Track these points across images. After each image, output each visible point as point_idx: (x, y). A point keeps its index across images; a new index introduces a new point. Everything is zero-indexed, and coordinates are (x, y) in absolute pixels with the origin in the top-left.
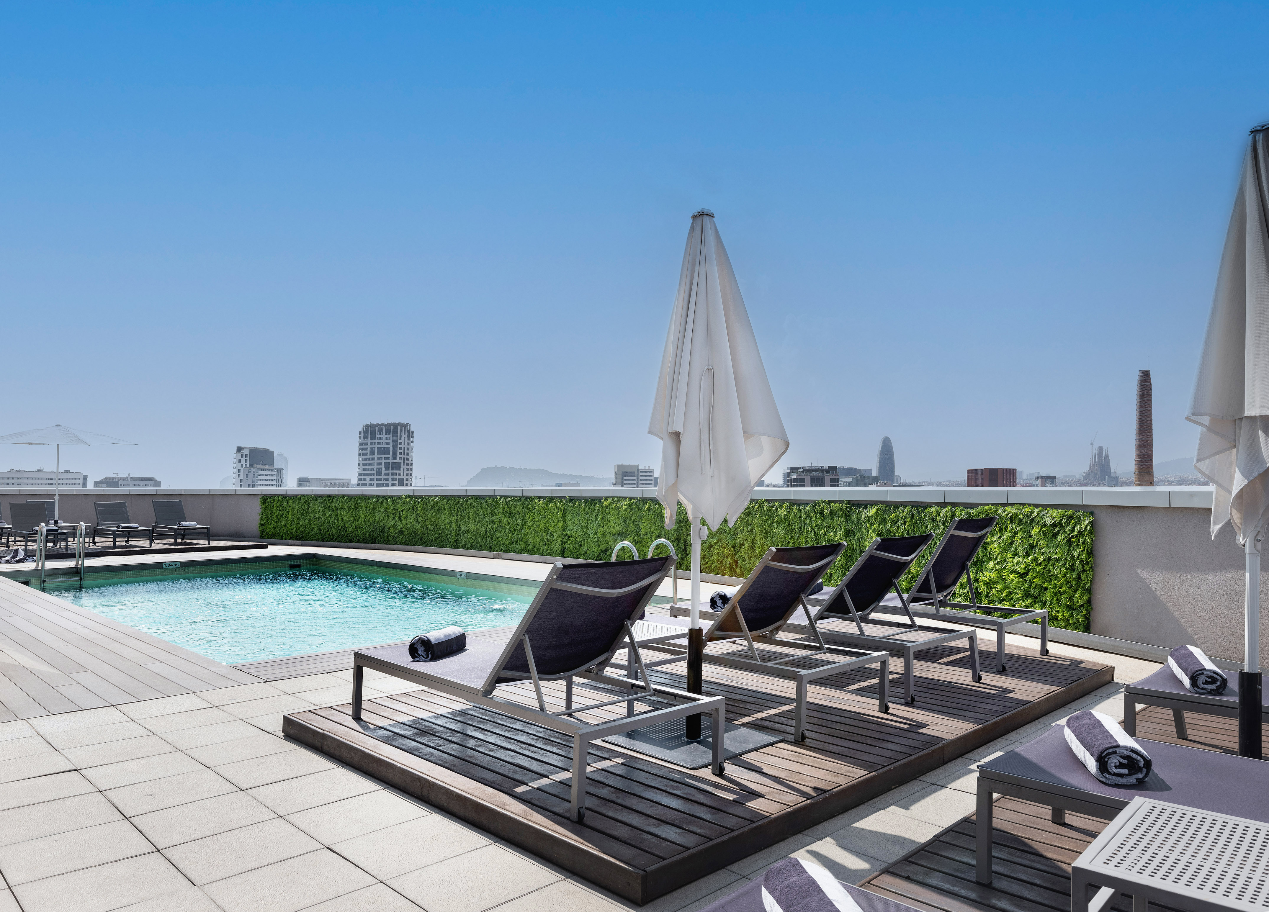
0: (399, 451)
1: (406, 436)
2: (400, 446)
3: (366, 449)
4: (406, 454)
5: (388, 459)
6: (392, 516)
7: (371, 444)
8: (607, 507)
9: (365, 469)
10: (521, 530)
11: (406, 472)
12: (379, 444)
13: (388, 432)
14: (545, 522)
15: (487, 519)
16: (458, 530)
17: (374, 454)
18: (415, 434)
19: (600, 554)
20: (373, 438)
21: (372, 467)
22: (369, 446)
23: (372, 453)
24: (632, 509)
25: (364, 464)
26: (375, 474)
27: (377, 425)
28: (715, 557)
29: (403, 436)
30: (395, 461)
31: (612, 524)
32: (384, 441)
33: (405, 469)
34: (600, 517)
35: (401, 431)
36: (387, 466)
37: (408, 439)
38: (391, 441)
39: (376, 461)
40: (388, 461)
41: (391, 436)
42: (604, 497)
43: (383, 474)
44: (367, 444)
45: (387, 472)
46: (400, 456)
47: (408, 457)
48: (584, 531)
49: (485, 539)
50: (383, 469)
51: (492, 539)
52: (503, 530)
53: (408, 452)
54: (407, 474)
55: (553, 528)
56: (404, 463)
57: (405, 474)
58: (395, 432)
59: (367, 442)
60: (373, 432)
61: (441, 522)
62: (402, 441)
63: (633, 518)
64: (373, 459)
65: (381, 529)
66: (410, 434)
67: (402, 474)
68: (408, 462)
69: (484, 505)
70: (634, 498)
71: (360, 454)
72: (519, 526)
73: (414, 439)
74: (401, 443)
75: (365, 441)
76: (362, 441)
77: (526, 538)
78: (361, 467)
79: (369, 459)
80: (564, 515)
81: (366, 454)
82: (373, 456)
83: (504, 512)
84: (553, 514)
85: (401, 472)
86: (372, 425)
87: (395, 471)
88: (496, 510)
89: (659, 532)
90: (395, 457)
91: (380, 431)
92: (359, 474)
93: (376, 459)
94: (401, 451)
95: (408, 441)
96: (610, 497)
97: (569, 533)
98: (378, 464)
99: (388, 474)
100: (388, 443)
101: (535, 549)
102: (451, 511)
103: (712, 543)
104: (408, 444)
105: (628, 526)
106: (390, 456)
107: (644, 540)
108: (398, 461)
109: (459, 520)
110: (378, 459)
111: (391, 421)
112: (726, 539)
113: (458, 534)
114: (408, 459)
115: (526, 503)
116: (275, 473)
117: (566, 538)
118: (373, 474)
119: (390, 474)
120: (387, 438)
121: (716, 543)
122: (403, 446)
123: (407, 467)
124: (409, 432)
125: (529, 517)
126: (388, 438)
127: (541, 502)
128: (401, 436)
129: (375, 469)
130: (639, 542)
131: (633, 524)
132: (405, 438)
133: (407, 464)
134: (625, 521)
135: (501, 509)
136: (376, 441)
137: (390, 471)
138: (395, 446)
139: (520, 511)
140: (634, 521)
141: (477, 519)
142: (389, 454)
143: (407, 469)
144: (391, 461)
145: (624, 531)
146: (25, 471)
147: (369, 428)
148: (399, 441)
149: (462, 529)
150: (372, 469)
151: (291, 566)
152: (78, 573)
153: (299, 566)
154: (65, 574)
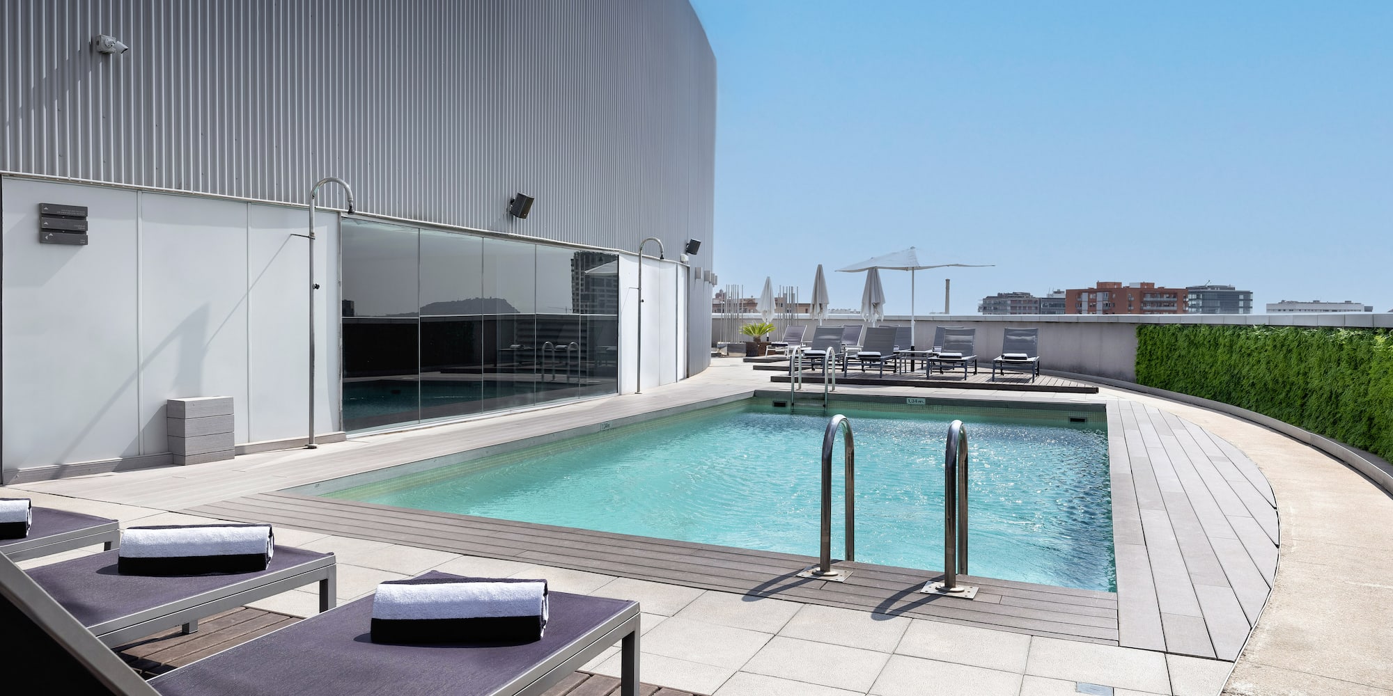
6: (1246, 358)
16: (1305, 387)
65: (1237, 377)
72: (1363, 387)
113: (1305, 395)
127: (1382, 340)
149: (1309, 386)
151: (1073, 420)
152: (824, 399)
153: (1082, 420)
154: (813, 399)
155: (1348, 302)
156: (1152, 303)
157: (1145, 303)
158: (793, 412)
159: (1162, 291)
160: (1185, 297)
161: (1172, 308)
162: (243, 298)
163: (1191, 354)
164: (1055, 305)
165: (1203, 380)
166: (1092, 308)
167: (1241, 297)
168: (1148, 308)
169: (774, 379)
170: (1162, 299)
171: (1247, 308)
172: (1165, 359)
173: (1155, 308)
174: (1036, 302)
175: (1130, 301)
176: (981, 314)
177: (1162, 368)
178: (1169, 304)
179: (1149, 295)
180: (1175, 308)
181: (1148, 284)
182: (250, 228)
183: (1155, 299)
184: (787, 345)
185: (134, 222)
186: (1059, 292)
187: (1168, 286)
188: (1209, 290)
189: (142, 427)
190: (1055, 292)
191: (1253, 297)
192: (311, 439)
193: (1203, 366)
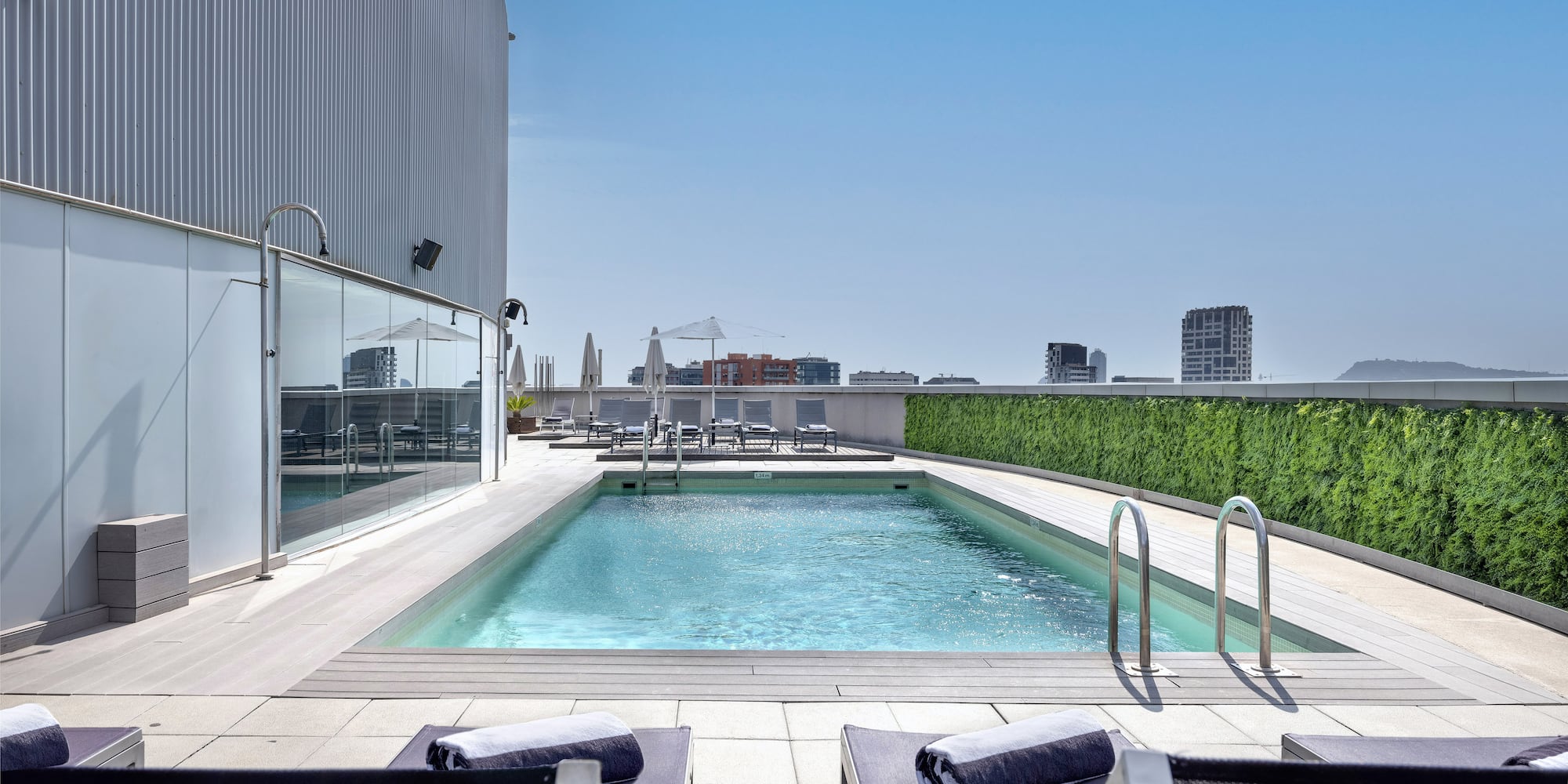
0: (1232, 342)
1: (1242, 323)
2: (1235, 336)
3: (1192, 341)
4: (1242, 346)
5: (1218, 353)
6: (1028, 424)
7: (1198, 334)
8: (1304, 417)
9: (1190, 366)
10: (1179, 454)
11: (1242, 368)
12: (1207, 334)
13: (1218, 319)
14: (1211, 441)
15: (1136, 433)
16: (1101, 448)
17: (1201, 347)
18: (1253, 320)
19: (1294, 508)
20: (1199, 327)
21: (1199, 363)
22: (1194, 338)
23: (1199, 346)
24: (1348, 423)
25: (1189, 360)
26: (1203, 372)
27: (1204, 310)
28: (1515, 544)
29: (1238, 323)
30: (1228, 355)
31: (1313, 451)
32: (1213, 330)
33: (1241, 365)
34: (1293, 437)
35: (1235, 316)
36: (1217, 362)
37: (1245, 327)
38: (1222, 330)
39: (1204, 356)
40: (1219, 356)
41: (1222, 323)
42: (1302, 399)
43: (1212, 372)
44: (1192, 335)
45: (1218, 369)
46: (1235, 349)
47: (1245, 349)
48: (1269, 463)
49: (1132, 466)
50: (1212, 365)
51: (1142, 464)
52: (1155, 452)
53: (1245, 343)
54: (1244, 372)
55: (1222, 453)
56: (1239, 357)
57: (1241, 372)
58: (1227, 319)
59: (1192, 332)
60: (1200, 320)
61: (1081, 435)
62: (1237, 329)
63: (1350, 442)
64: (1200, 353)
65: (1018, 441)
66: (1247, 320)
67: (1237, 372)
68: (1244, 356)
69: (1132, 409)
70: (1350, 401)
71: (1183, 348)
72: (1176, 448)
73: (1253, 326)
74: (1235, 333)
75: (1190, 331)
76: (1186, 332)
77: (1185, 468)
78: (1186, 363)
79: (1195, 354)
80: (1239, 431)
81: (1191, 347)
82: (1200, 350)
83: (1158, 424)
84: (1222, 428)
85: (1236, 368)
86: (1199, 311)
87: (1228, 368)
88: (1146, 420)
89: (1398, 472)
90: (1227, 351)
91: (1208, 318)
92: (1183, 373)
93: (1204, 353)
94: (1235, 342)
95: (1245, 330)
96: (1312, 399)
97: (1246, 464)
98: (1206, 359)
99: (1219, 372)
100: (1218, 333)
101: (1199, 488)
102: (1093, 419)
103: (1510, 510)
104: (1245, 333)
105: (1340, 457)
106: (1222, 349)
107: (1370, 487)
108: (1231, 355)
109: (1102, 433)
110: (1207, 353)
111: (1222, 305)
112: (1545, 501)
113: (1101, 456)
114: (1245, 352)
115: (1186, 408)
116: (1088, 372)
117: (1242, 472)
118: (1201, 372)
119: (1222, 372)
120: (1216, 327)
121: (1520, 510)
122: (1237, 336)
123: (1244, 362)
124: (1245, 317)
125: (1191, 430)
126: (1219, 327)
127: (1205, 407)
128: (1235, 323)
129: (1203, 366)
130: (1360, 492)
131: (1351, 454)
132: (1240, 325)
133: (1244, 359)
134: (1336, 447)
135: (1152, 417)
136: (1204, 331)
137: (1222, 368)
138: (1227, 337)
139: (1178, 421)
140: (1352, 447)
141: (1123, 433)
142: (1220, 347)
143: (1244, 365)
144: (1222, 356)
145: (1335, 465)
146: (870, 373)
147: (1195, 315)
148: (1233, 329)
149: (1106, 448)
150: (1199, 366)
151: (897, 487)
152: (675, 477)
153: (905, 487)
154: (664, 478)
155: (903, 373)
156: (771, 374)
157: (765, 374)
158: (645, 493)
159: (778, 363)
160: (795, 368)
161: (785, 378)
162: (182, 369)
163: (965, 421)
164: (692, 376)
165: (979, 445)
166: (724, 379)
167: (832, 368)
168: (768, 378)
169: (600, 458)
170: (778, 370)
171: (837, 378)
172: (936, 426)
173: (773, 378)
174: (677, 373)
175: (754, 372)
176: (630, 385)
177: (935, 434)
178: (784, 374)
179: (768, 366)
180: (788, 378)
181: (767, 356)
182: (190, 269)
183: (773, 370)
184: (560, 420)
185: (60, 252)
186: (695, 363)
187: (783, 358)
188: (810, 361)
189: (68, 569)
190: (693, 363)
191: (841, 368)
192: (264, 565)
193: (979, 433)
